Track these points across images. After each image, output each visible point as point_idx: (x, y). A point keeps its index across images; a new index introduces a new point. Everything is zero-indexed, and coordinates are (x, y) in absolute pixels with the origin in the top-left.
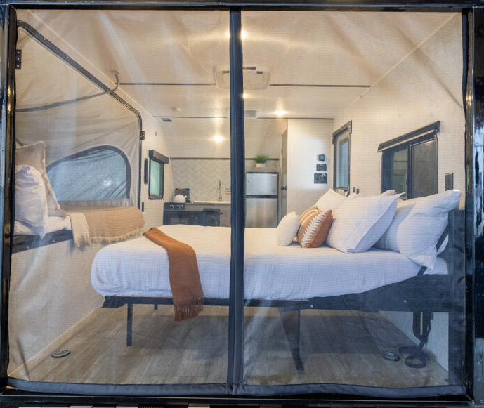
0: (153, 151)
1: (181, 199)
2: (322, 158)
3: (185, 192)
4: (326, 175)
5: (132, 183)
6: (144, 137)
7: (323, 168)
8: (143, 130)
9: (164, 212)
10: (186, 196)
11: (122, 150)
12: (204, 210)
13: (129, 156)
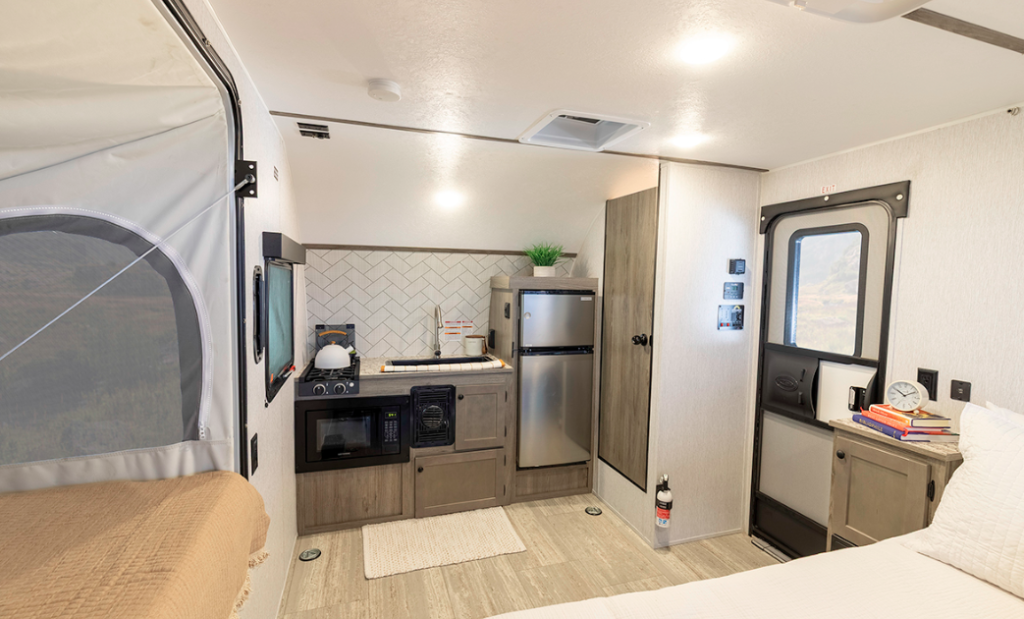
0: (278, 236)
1: (335, 357)
2: (739, 267)
3: (344, 335)
4: (742, 307)
5: (208, 376)
6: (254, 186)
7: (740, 290)
8: (247, 158)
9: (297, 404)
10: (350, 349)
11: (152, 237)
12: (414, 390)
13: (189, 262)
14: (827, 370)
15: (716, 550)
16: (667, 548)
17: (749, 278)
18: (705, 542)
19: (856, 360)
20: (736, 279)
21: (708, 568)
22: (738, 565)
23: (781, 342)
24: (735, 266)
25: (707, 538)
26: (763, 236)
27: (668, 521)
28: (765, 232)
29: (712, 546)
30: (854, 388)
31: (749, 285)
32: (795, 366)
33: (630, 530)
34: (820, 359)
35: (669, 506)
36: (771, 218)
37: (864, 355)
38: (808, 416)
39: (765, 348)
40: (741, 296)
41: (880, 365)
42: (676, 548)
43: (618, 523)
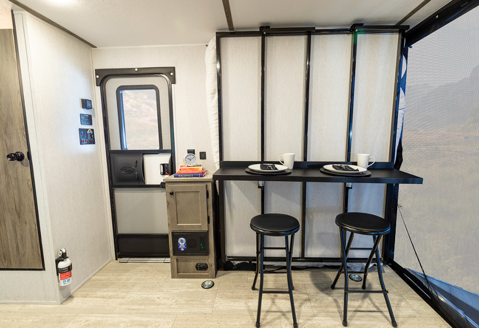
14: (148, 159)
15: (103, 278)
16: (70, 297)
17: (94, 112)
18: (94, 278)
19: (161, 151)
20: (86, 112)
21: (105, 289)
22: (120, 277)
23: (120, 149)
24: (86, 104)
25: (94, 275)
26: (99, 87)
27: (71, 278)
28: (100, 85)
29: (99, 277)
30: (162, 164)
31: (94, 116)
32: (131, 160)
33: (32, 306)
34: (144, 154)
35: (70, 268)
36: (103, 77)
37: (164, 148)
38: (141, 184)
39: (110, 154)
40: (91, 124)
41: (172, 152)
42: (77, 293)
43: (17, 308)
